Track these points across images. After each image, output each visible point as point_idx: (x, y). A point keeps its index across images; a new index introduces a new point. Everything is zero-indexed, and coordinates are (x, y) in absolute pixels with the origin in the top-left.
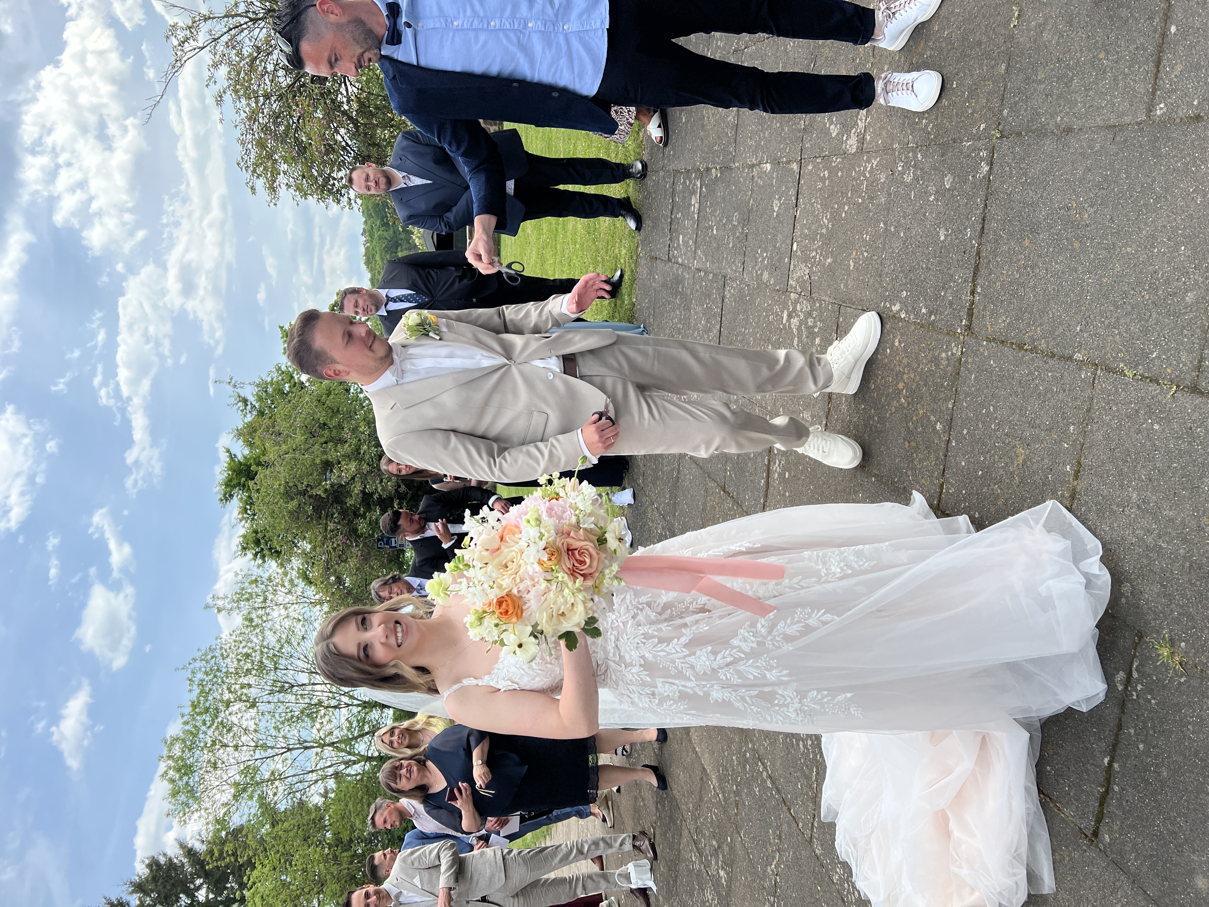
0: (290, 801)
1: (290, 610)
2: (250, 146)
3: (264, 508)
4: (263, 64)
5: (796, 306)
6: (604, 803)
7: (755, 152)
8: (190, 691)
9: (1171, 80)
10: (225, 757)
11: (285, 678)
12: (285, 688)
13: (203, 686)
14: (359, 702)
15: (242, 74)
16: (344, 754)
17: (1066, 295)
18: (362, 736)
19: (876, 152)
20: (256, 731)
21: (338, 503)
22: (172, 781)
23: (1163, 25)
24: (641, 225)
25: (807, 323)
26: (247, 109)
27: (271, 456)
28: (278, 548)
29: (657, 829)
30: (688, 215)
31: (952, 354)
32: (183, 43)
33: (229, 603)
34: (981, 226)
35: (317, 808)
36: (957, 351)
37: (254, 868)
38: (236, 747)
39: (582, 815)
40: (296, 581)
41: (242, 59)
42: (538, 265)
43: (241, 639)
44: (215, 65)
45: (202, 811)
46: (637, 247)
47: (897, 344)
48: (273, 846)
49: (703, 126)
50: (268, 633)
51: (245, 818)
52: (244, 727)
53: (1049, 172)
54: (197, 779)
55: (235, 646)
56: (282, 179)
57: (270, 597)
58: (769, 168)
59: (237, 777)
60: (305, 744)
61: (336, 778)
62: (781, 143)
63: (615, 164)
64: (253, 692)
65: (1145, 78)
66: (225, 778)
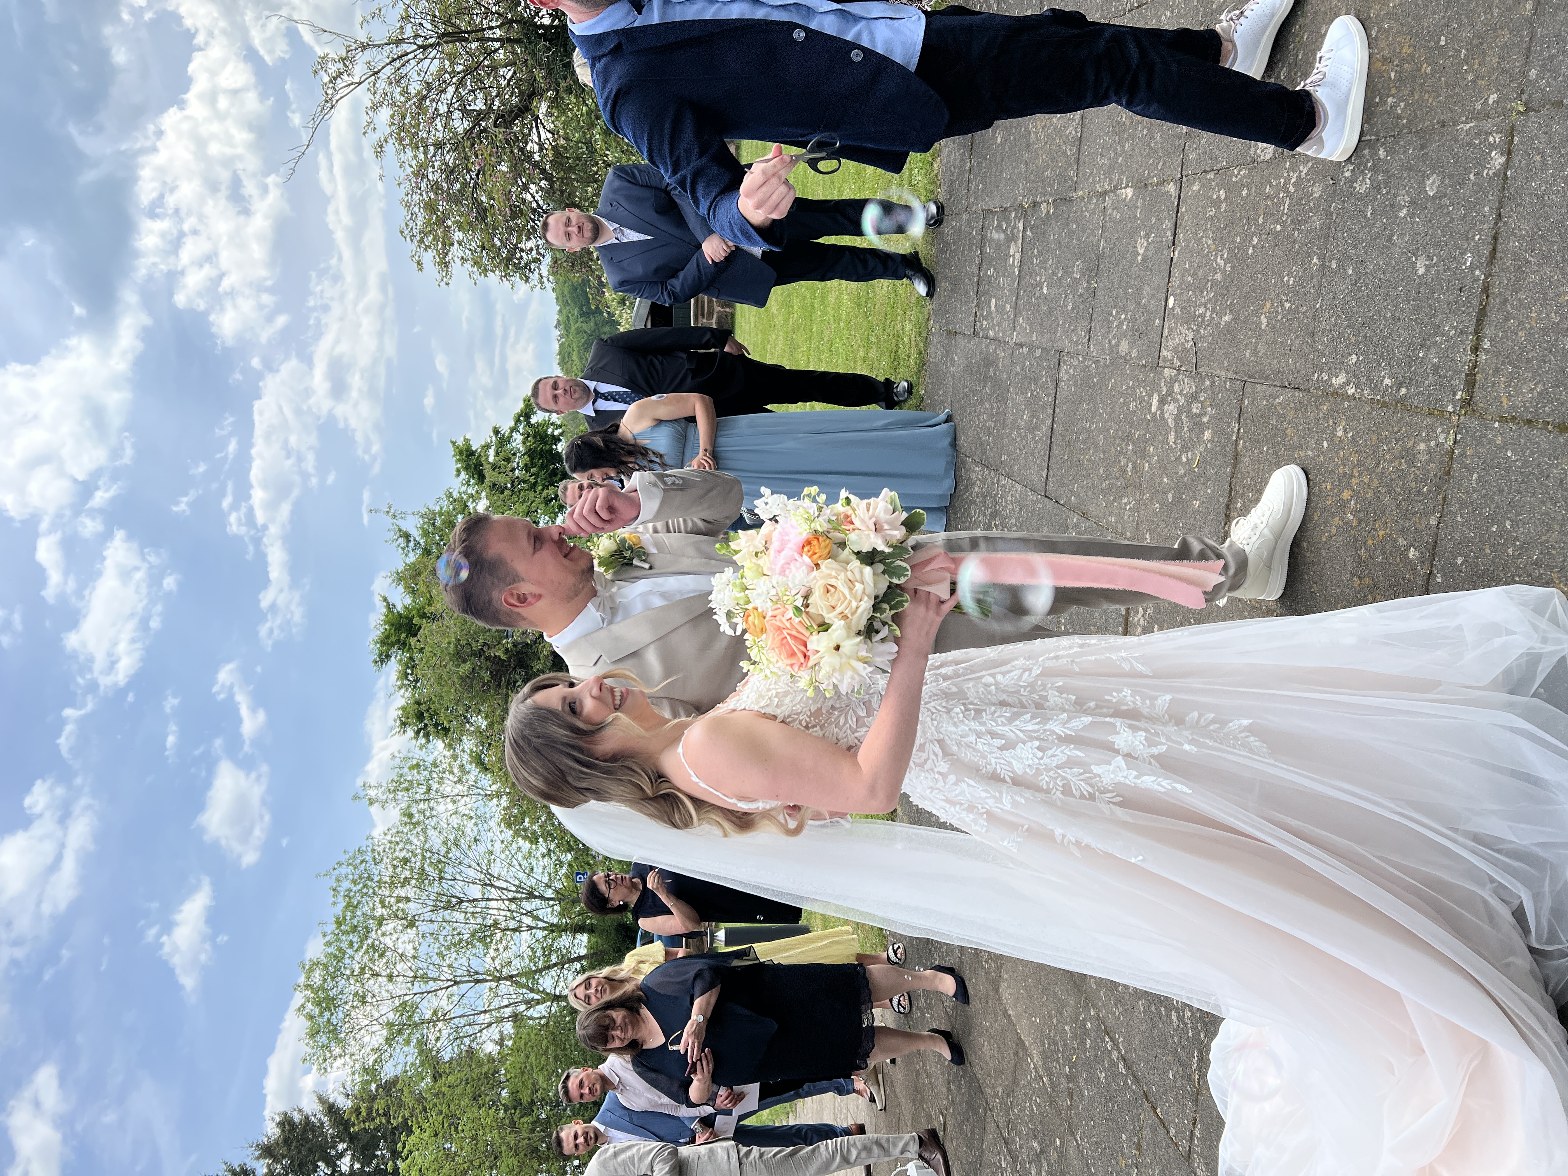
0: (456, 1049)
1: (460, 804)
2: (416, 209)
3: (429, 673)
4: (434, 104)
5: (1172, 387)
6: (873, 1076)
7: (1108, 174)
8: (334, 903)
10: (376, 989)
11: (453, 891)
12: (453, 903)
13: (350, 898)
14: (545, 925)
15: (408, 118)
16: (525, 991)
18: (549, 968)
20: (414, 957)
21: (522, 667)
22: (311, 1017)
24: (934, 290)
25: (1189, 410)
26: (414, 163)
27: (439, 606)
28: (446, 725)
29: (949, 1118)
30: (1004, 270)
31: (1437, 445)
32: (335, 79)
33: (383, 793)
35: (490, 1058)
36: (1445, 438)
37: (410, 1132)
38: (390, 977)
39: (841, 1091)
40: (468, 767)
41: (408, 99)
43: (398, 839)
44: (375, 107)
45: (347, 1057)
46: (928, 320)
47: (1340, 433)
48: (435, 1105)
49: (1028, 145)
50: (431, 832)
51: (400, 1068)
52: (400, 951)
54: (341, 1015)
55: (390, 848)
56: (456, 251)
57: (435, 786)
58: (1130, 194)
59: (391, 1016)
60: (476, 977)
61: (515, 1022)
62: (1149, 156)
64: (412, 908)
66: (376, 1015)
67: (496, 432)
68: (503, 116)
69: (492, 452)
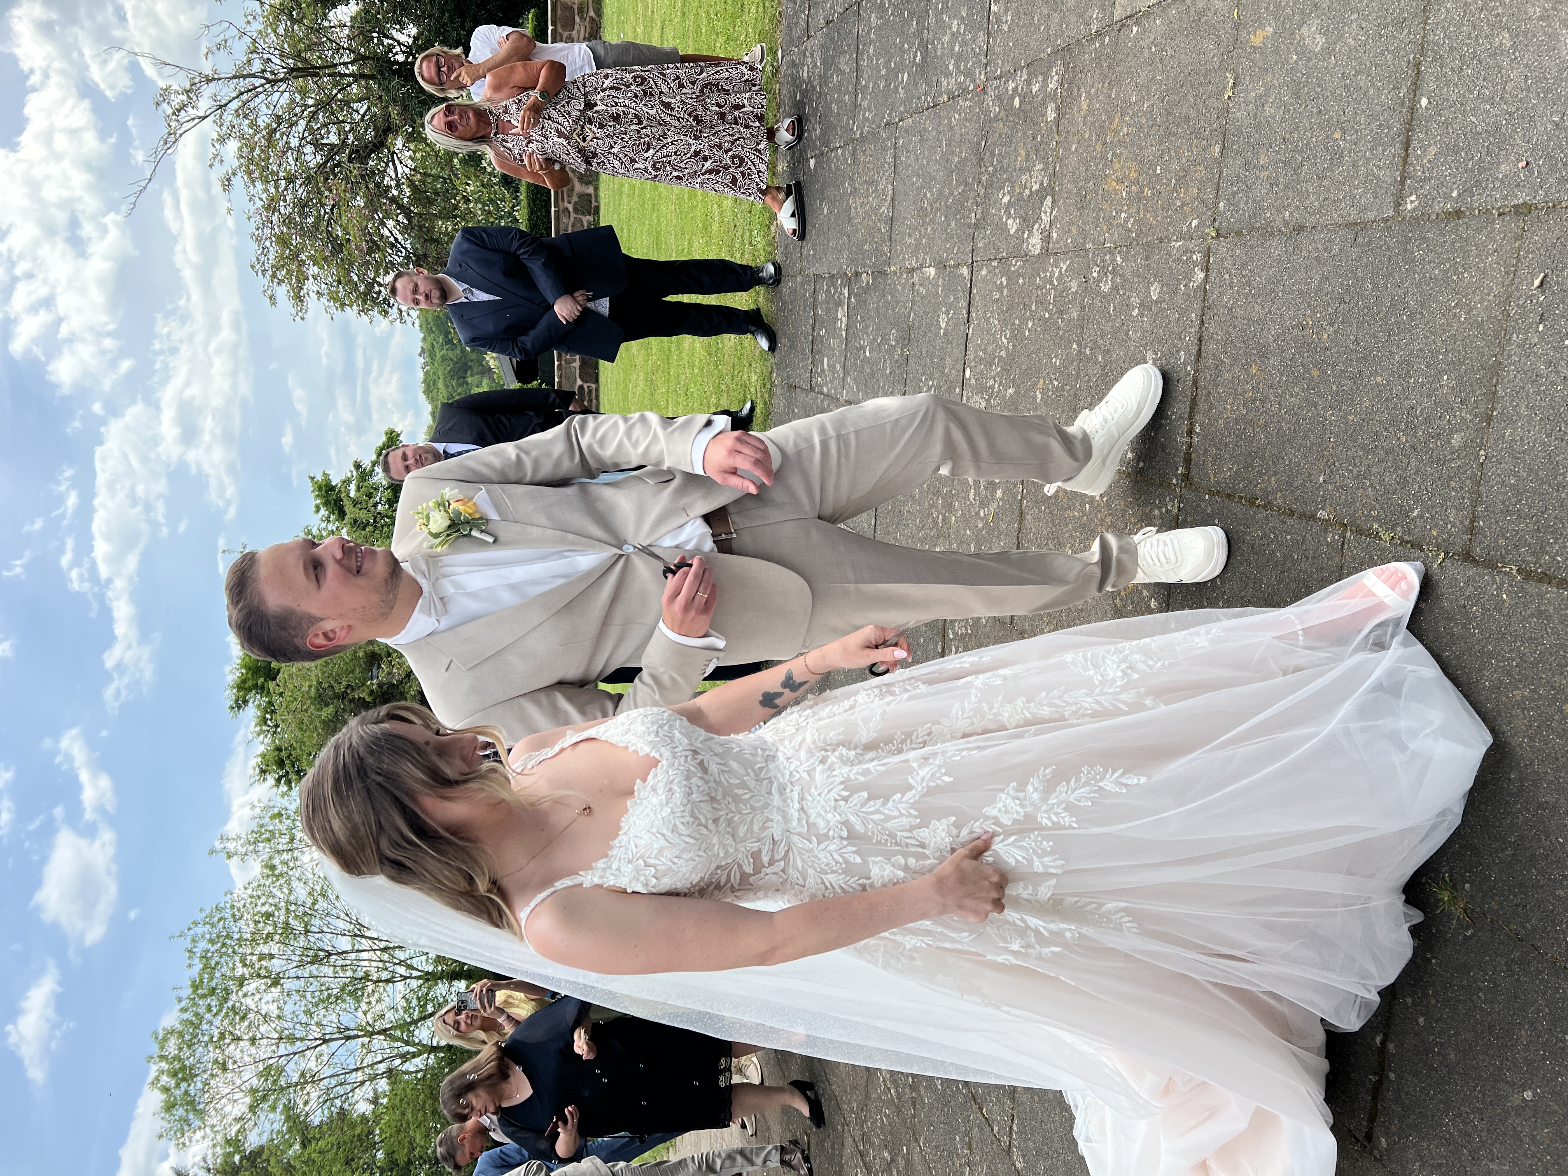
0: (326, 1111)
2: (268, 243)
3: (290, 718)
4: (285, 138)
7: (915, 253)
8: (190, 966)
9: (1422, 166)
10: (238, 1055)
11: (320, 945)
12: (321, 957)
13: (207, 958)
14: (419, 974)
15: (257, 151)
16: (399, 1044)
17: (1305, 437)
18: (424, 1018)
19: (1067, 253)
20: (279, 1017)
22: (166, 1090)
23: (1411, 96)
24: (776, 345)
26: (264, 196)
30: (833, 332)
31: (1167, 511)
32: (179, 111)
33: (242, 846)
34: (1197, 348)
35: (364, 1118)
36: (1172, 507)
38: (253, 1040)
41: (257, 132)
42: (647, 395)
43: (259, 893)
44: (222, 140)
45: (208, 1130)
46: (771, 372)
48: (304, 1173)
49: (850, 219)
50: (295, 884)
51: (266, 1136)
52: (263, 1013)
53: (1278, 281)
54: (200, 1085)
55: (251, 903)
56: (310, 286)
58: (933, 273)
59: (255, 1082)
60: (346, 1033)
61: (389, 1078)
62: (947, 241)
63: (740, 265)
64: (276, 965)
65: (1391, 163)
66: (238, 1082)
67: (357, 466)
68: (357, 151)
69: (353, 487)
